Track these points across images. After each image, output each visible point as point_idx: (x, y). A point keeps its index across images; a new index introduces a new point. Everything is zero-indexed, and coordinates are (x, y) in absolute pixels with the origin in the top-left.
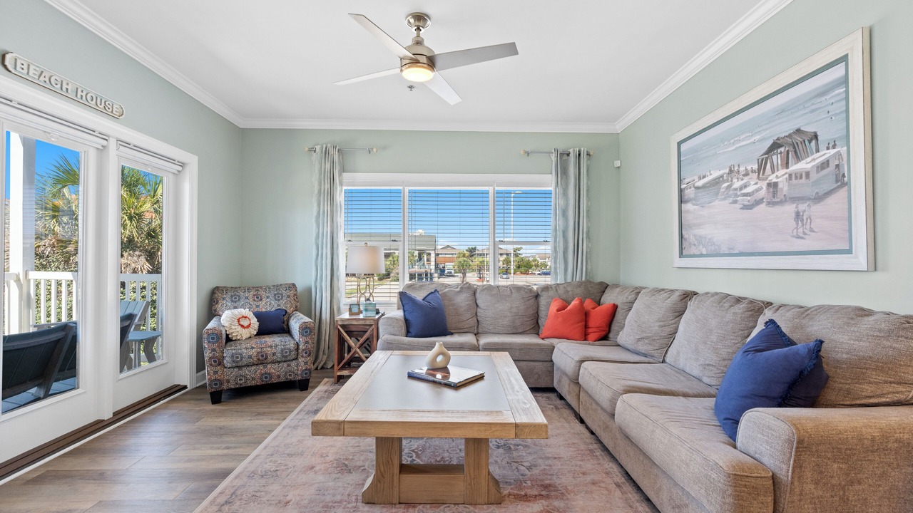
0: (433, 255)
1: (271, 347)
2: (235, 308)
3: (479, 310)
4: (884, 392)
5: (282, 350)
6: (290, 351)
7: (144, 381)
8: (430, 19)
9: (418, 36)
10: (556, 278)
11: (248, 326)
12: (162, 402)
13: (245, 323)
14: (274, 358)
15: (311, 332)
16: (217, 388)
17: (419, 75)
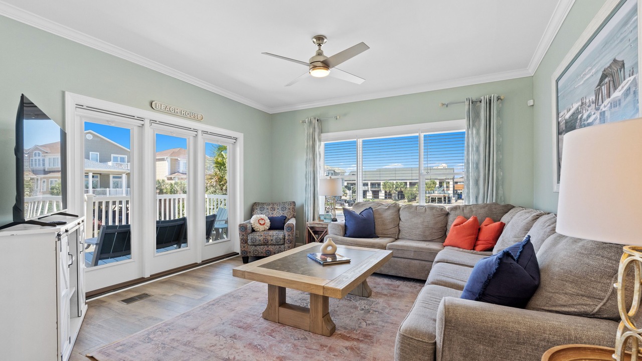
0: (451, 183)
1: (270, 236)
2: (261, 214)
3: (401, 222)
4: (574, 303)
5: (276, 238)
6: (280, 240)
7: (215, 248)
8: (326, 38)
9: (320, 50)
10: (469, 201)
11: (264, 224)
12: (225, 259)
13: (262, 222)
14: (272, 242)
15: (291, 229)
16: (245, 255)
17: (321, 73)
